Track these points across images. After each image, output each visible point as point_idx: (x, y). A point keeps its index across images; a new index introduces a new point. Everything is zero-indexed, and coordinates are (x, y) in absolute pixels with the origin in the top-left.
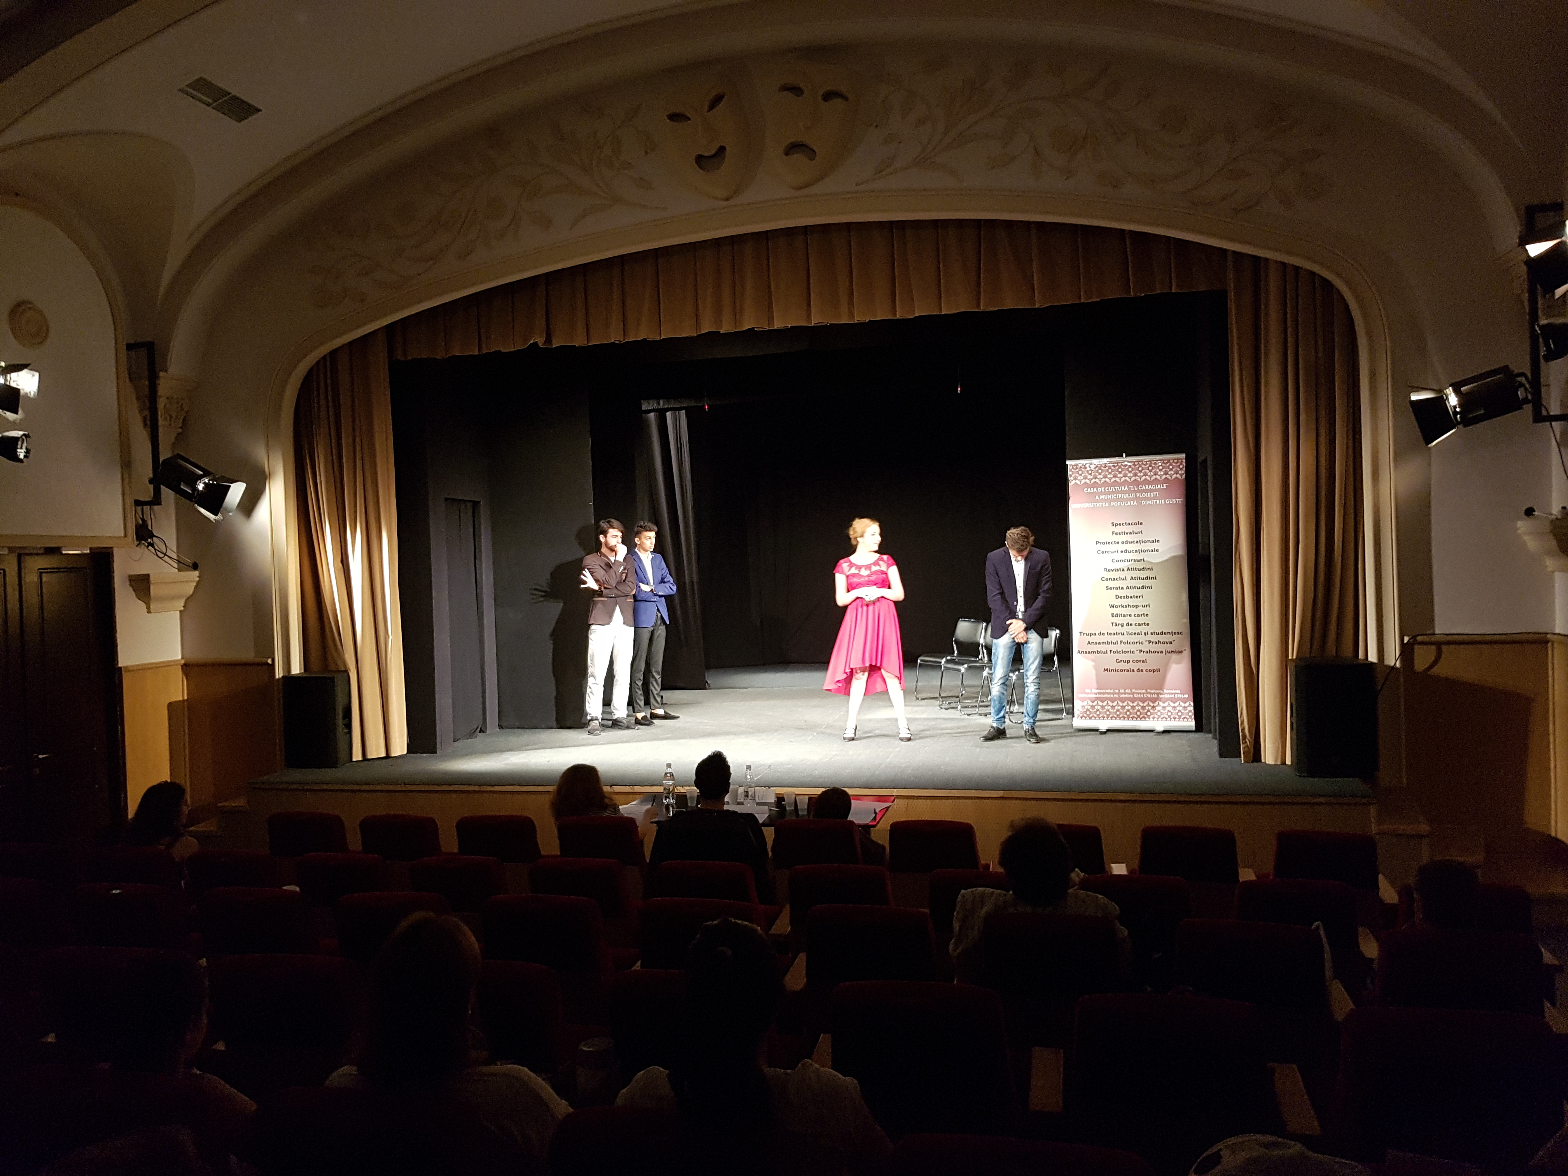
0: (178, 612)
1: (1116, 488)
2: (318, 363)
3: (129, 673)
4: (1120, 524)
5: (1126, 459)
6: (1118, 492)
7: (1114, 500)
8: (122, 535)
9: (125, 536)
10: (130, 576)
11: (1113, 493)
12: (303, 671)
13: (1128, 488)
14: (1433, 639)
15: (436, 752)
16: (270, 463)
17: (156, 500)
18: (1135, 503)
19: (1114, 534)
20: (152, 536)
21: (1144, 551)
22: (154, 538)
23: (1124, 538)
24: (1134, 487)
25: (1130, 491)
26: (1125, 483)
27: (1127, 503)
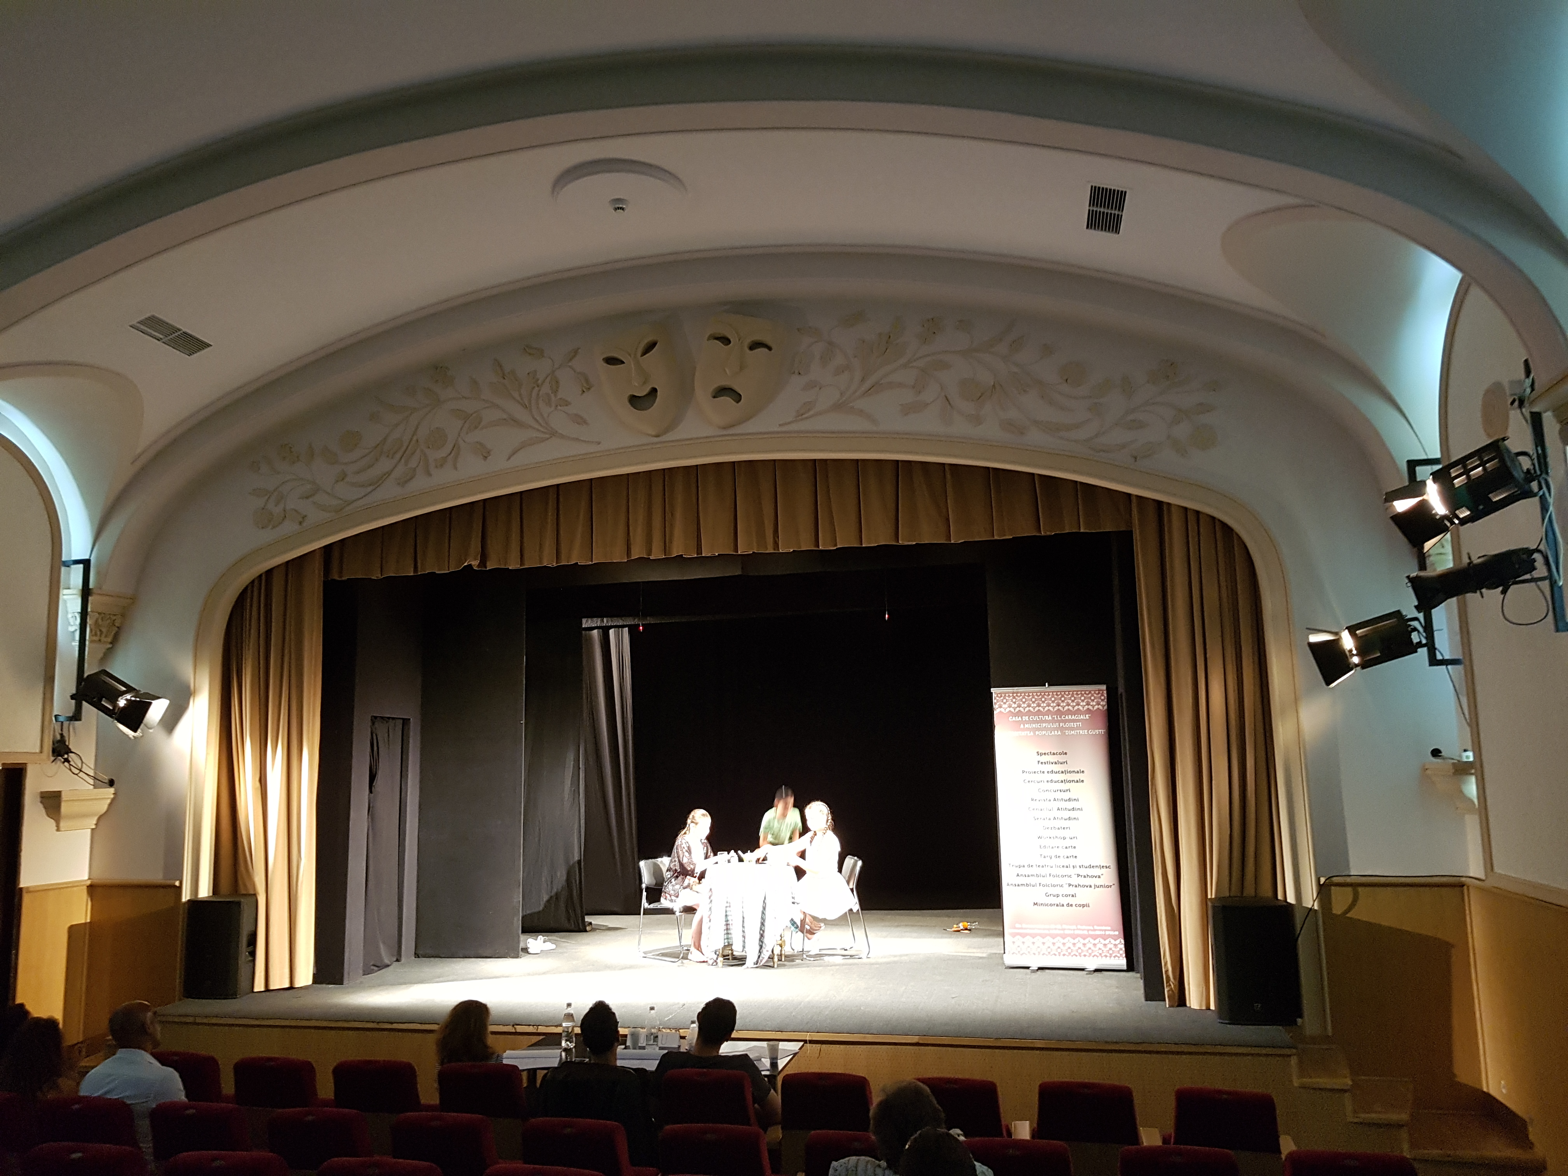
0: (89, 830)
1: (1040, 717)
2: (253, 582)
3: (30, 894)
4: (1045, 754)
5: (1047, 689)
6: (1041, 722)
7: (1038, 730)
8: (38, 751)
9: (41, 752)
10: (42, 793)
11: (1038, 722)
12: (211, 894)
13: (1051, 717)
14: (1348, 880)
15: (342, 984)
16: (196, 681)
17: (76, 716)
18: (1059, 733)
19: (1040, 764)
20: (69, 751)
21: (1070, 781)
22: (70, 754)
23: (1049, 768)
24: (1057, 717)
25: (1053, 721)
26: (1049, 713)
27: (1051, 733)
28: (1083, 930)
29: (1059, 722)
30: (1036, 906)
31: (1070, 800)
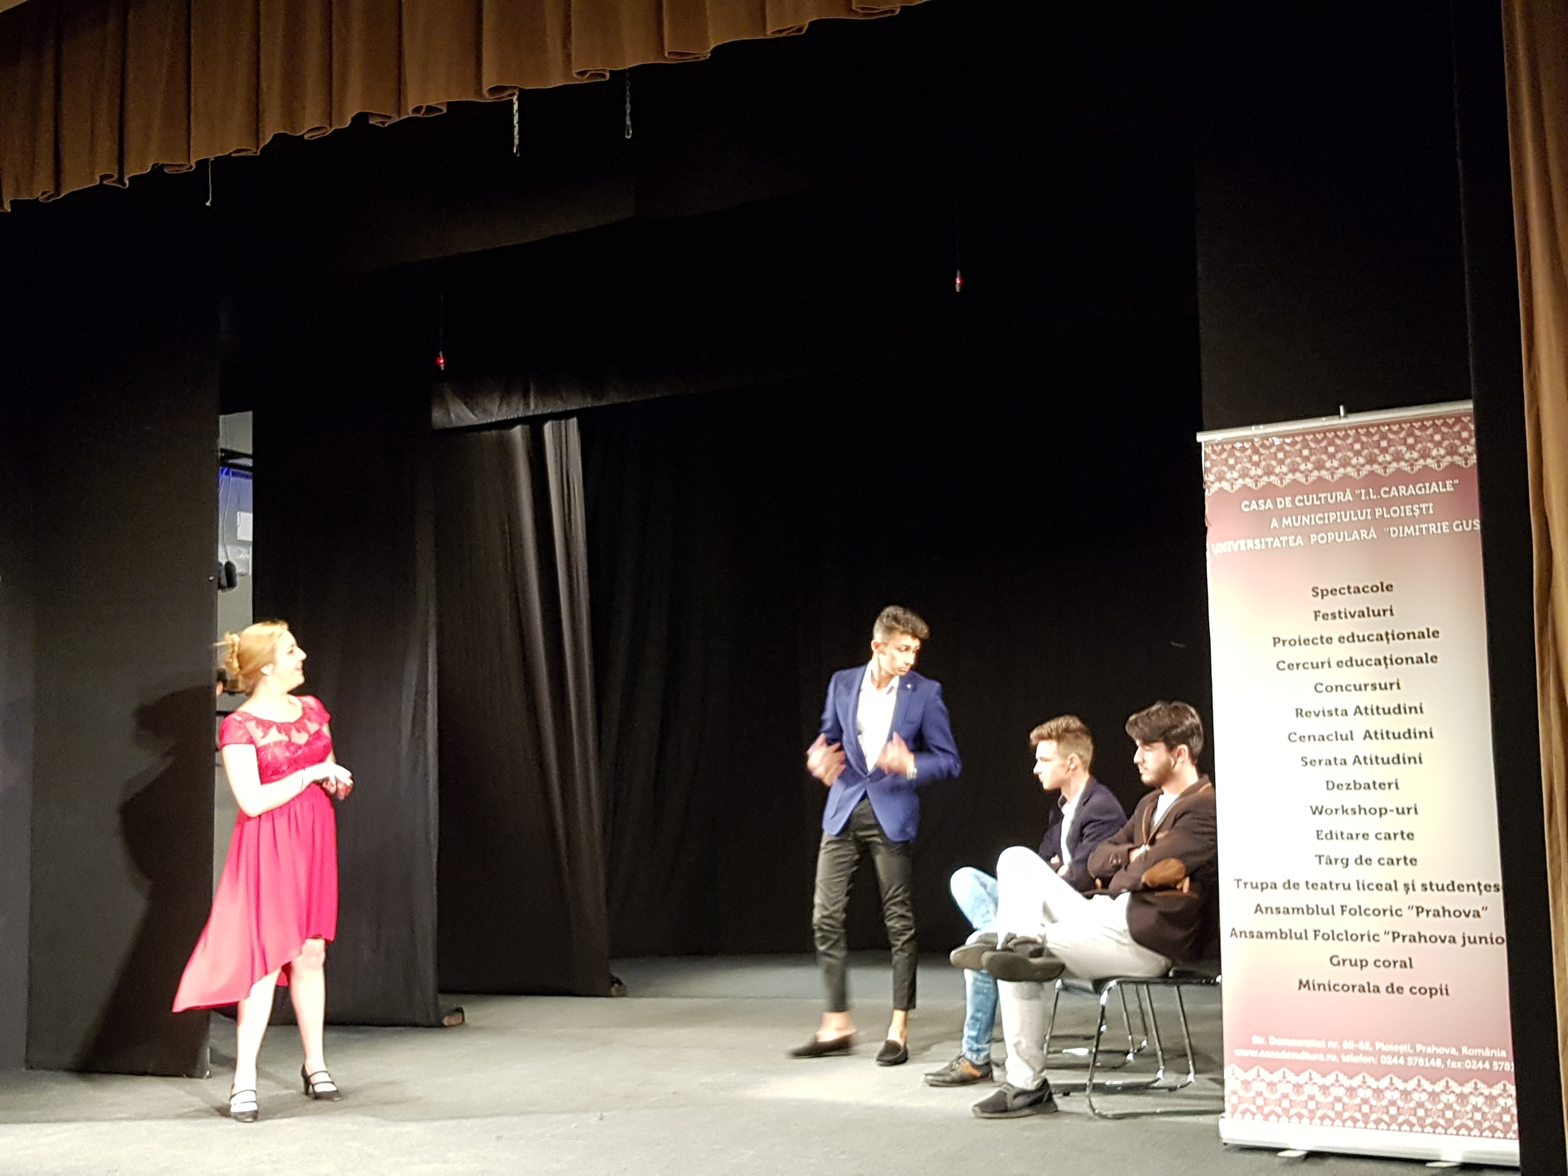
1: (1322, 496)
4: (1333, 592)
5: (1344, 421)
6: (1327, 507)
7: (1317, 529)
11: (1314, 509)
13: (1353, 494)
18: (1373, 534)
19: (1320, 619)
21: (1400, 661)
23: (1344, 627)
24: (1367, 494)
25: (1357, 504)
26: (1345, 483)
27: (1350, 536)
28: (1430, 1057)
29: (1372, 505)
30: (1305, 990)
31: (1399, 710)
